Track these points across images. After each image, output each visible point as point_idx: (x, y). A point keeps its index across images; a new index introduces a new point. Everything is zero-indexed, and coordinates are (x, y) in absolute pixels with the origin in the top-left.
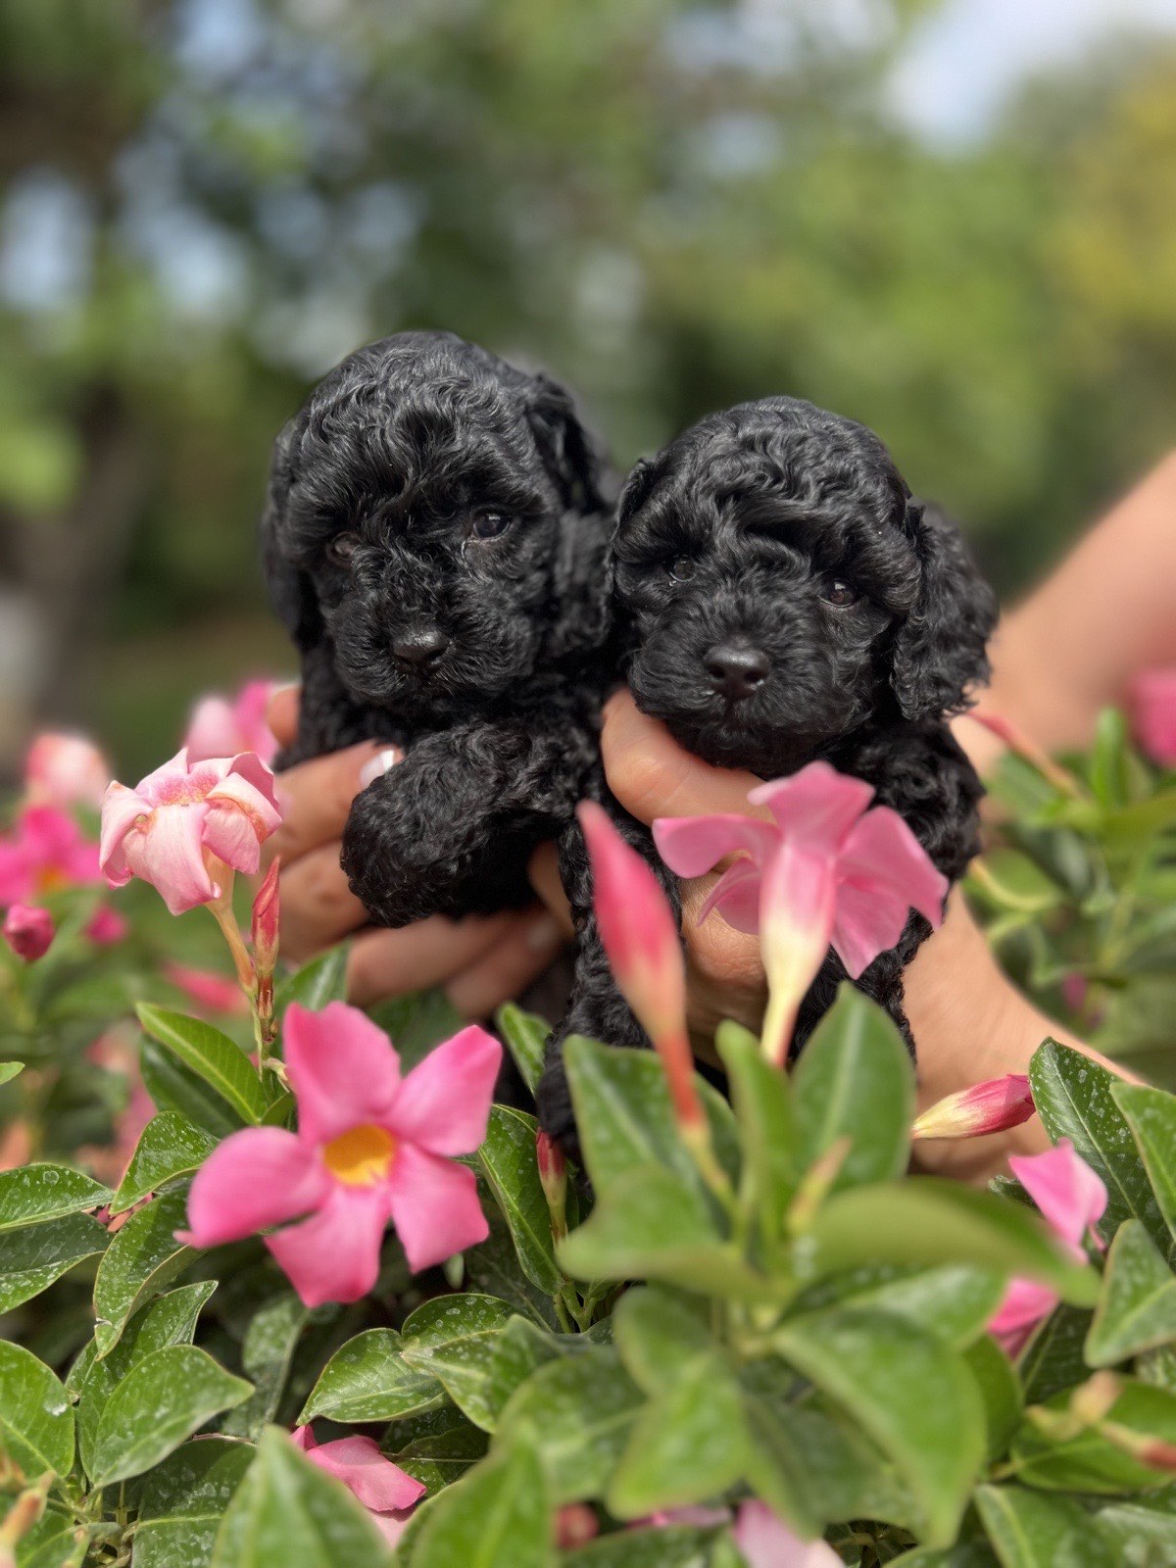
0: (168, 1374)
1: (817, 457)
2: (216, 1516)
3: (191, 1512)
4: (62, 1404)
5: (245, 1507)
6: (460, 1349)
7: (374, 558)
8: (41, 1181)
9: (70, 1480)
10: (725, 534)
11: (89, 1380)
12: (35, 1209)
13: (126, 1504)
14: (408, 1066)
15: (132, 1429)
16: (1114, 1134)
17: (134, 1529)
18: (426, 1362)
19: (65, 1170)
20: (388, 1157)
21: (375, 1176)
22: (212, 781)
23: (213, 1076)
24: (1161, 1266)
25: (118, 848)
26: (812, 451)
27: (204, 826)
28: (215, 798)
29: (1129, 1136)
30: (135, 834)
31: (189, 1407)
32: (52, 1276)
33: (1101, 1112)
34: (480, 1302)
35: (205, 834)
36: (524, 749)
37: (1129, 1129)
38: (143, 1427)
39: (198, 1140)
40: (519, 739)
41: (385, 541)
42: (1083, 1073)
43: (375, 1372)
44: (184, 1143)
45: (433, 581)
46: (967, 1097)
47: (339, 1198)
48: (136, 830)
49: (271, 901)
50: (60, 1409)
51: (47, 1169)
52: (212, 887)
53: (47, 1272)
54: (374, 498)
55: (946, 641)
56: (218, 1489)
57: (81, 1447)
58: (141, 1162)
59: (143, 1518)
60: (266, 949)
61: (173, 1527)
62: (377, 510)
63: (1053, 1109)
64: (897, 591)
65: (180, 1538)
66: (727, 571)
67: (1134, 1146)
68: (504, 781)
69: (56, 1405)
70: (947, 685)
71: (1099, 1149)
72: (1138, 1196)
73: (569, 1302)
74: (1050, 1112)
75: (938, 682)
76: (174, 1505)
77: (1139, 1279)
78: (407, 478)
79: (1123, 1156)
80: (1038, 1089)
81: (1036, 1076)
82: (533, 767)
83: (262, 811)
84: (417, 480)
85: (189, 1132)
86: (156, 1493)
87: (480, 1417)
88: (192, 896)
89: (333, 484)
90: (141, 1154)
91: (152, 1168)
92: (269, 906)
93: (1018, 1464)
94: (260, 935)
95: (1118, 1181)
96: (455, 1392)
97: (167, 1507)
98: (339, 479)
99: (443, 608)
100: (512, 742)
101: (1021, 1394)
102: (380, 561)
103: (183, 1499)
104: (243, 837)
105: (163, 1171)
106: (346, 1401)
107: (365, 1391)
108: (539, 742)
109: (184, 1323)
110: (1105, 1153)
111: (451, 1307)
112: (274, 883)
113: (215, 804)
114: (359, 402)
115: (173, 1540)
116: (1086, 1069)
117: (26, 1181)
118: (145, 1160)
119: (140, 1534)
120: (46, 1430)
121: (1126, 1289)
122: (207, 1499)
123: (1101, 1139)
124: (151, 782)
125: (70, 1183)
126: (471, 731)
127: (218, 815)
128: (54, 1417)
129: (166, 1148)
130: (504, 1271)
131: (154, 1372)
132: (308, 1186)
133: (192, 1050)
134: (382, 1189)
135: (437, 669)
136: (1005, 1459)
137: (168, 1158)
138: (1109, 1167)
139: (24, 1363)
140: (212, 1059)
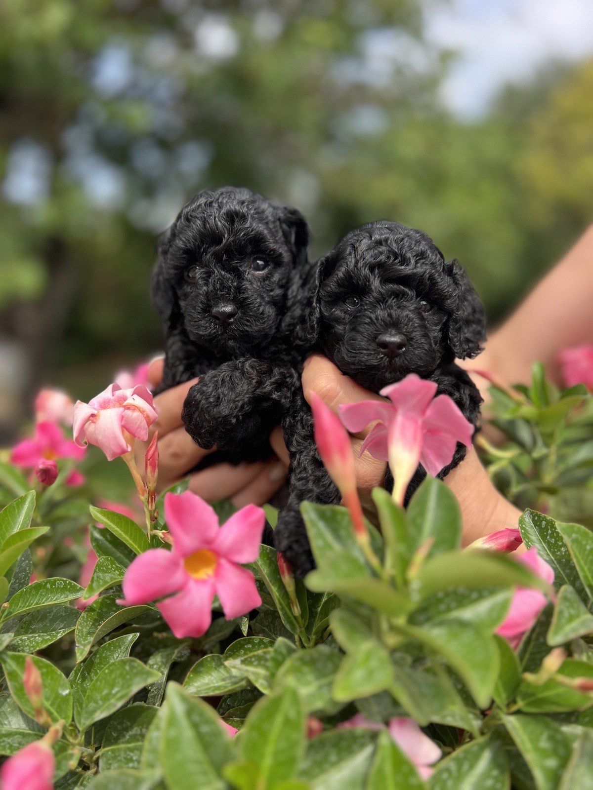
0: (118, 672)
1: (410, 246)
2: (140, 743)
3: (128, 742)
4: (67, 689)
5: (158, 728)
6: (253, 659)
7: (206, 273)
8: (55, 586)
9: (71, 725)
10: (375, 283)
11: (78, 680)
12: (52, 599)
13: (95, 743)
14: (222, 521)
15: (101, 699)
16: (559, 550)
17: (99, 753)
18: (237, 666)
19: (67, 580)
20: (214, 566)
21: (208, 575)
22: (125, 399)
23: (127, 541)
24: (582, 608)
25: (82, 430)
26: (407, 244)
27: (122, 418)
28: (127, 405)
29: (567, 551)
30: (90, 424)
31: (129, 686)
32: (60, 634)
33: (553, 541)
34: (261, 641)
35: (123, 421)
36: (270, 372)
37: (567, 548)
38: (106, 699)
39: (121, 570)
40: (267, 366)
41: (212, 266)
42: (544, 523)
43: (212, 675)
44: (115, 571)
45: (232, 282)
46: (487, 539)
47: (192, 585)
48: (90, 421)
49: (154, 452)
50: (66, 692)
51: (58, 580)
52: (127, 446)
53: (58, 633)
54: (208, 247)
55: (468, 322)
56: (141, 730)
57: (75, 713)
58: (95, 578)
59: (104, 747)
60: (152, 477)
61: (119, 750)
62: (209, 252)
63: (530, 540)
64: (449, 301)
65: (122, 754)
66: (380, 300)
67: (569, 555)
68: (260, 383)
69: (64, 690)
70: (472, 342)
71: (552, 558)
72: (572, 579)
73: (303, 639)
74: (529, 542)
75: (468, 341)
76: (120, 739)
77: (573, 612)
78: (225, 238)
79: (564, 560)
80: (523, 531)
81: (522, 525)
82: (273, 380)
83: (148, 411)
84: (229, 238)
85: (117, 566)
86: (111, 734)
87: (265, 688)
88: (117, 451)
89: (191, 240)
90: (95, 574)
91: (101, 581)
92: (153, 455)
93: (520, 704)
94: (149, 469)
95: (562, 572)
96: (252, 678)
97: (116, 741)
98: (194, 238)
99: (236, 294)
100: (264, 367)
101: (520, 669)
102: (209, 274)
103: (124, 736)
104: (140, 423)
105: (106, 582)
106: (199, 689)
107: (208, 684)
108: (276, 371)
109: (123, 653)
110: (555, 559)
111: (247, 644)
112: (155, 444)
113: (127, 408)
114: (205, 206)
115: (119, 755)
116: (545, 521)
117: (48, 586)
118: (98, 577)
119: (103, 755)
120: (60, 703)
121: (566, 614)
122: (135, 735)
123: (553, 553)
124: (96, 400)
125: (69, 587)
126: (247, 360)
127: (129, 413)
128: (63, 696)
129: (107, 573)
130: (270, 631)
131: (111, 672)
132: (178, 577)
133: (117, 529)
134: (212, 580)
135: (231, 323)
136: (514, 702)
137: (108, 577)
138: (558, 566)
139: (49, 669)
140: (126, 533)
